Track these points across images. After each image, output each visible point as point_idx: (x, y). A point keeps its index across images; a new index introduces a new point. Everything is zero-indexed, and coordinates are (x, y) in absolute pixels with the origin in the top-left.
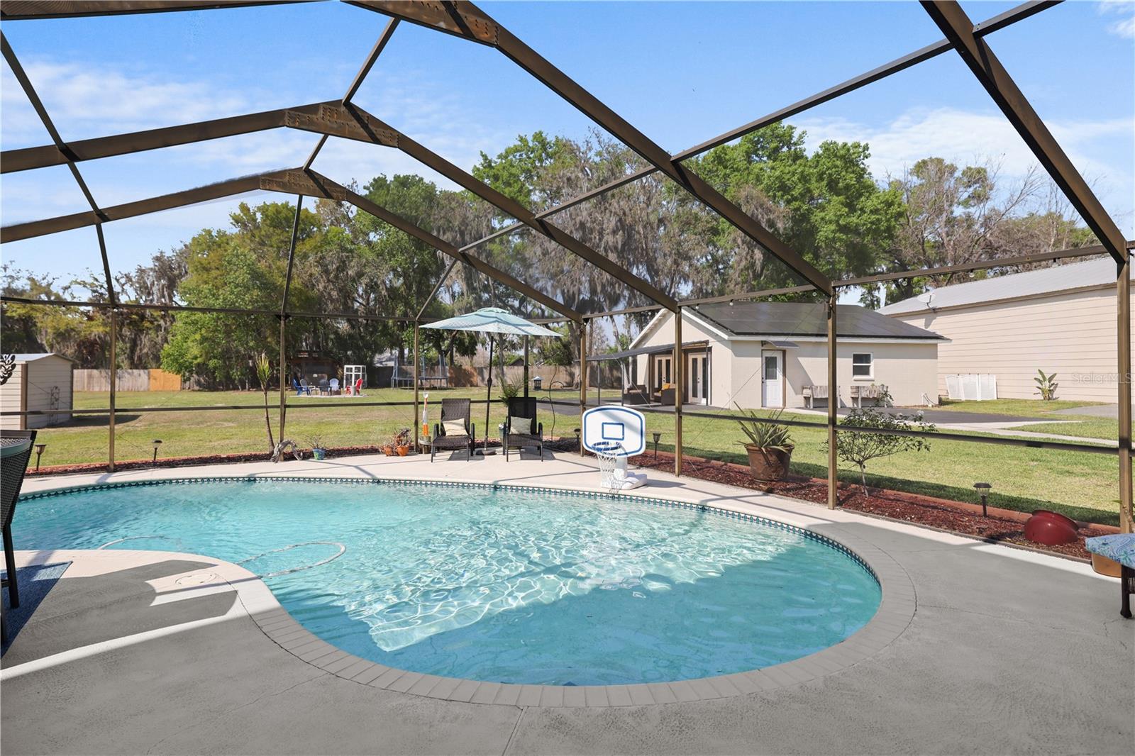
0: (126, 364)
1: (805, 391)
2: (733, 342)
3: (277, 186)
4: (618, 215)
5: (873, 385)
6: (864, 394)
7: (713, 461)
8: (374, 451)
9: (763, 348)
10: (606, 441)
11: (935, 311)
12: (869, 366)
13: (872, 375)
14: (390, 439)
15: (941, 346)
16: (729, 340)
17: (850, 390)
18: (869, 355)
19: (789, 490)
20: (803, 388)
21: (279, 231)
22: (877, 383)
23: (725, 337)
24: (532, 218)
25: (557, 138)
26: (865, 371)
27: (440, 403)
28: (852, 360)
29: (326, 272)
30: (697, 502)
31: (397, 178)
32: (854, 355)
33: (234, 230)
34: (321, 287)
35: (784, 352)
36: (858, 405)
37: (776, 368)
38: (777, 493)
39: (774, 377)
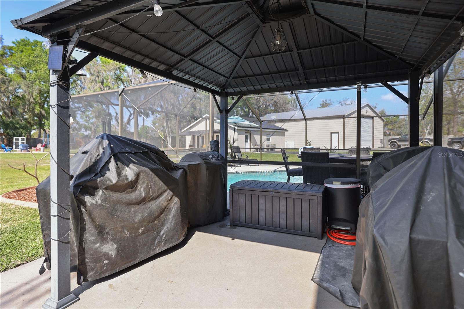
2: (238, 130)
6: (269, 147)
9: (245, 132)
12: (270, 138)
13: (271, 141)
15: (286, 133)
17: (266, 146)
18: (270, 135)
20: (255, 145)
22: (272, 144)
28: (266, 136)
35: (250, 134)
37: (248, 138)
39: (248, 141)
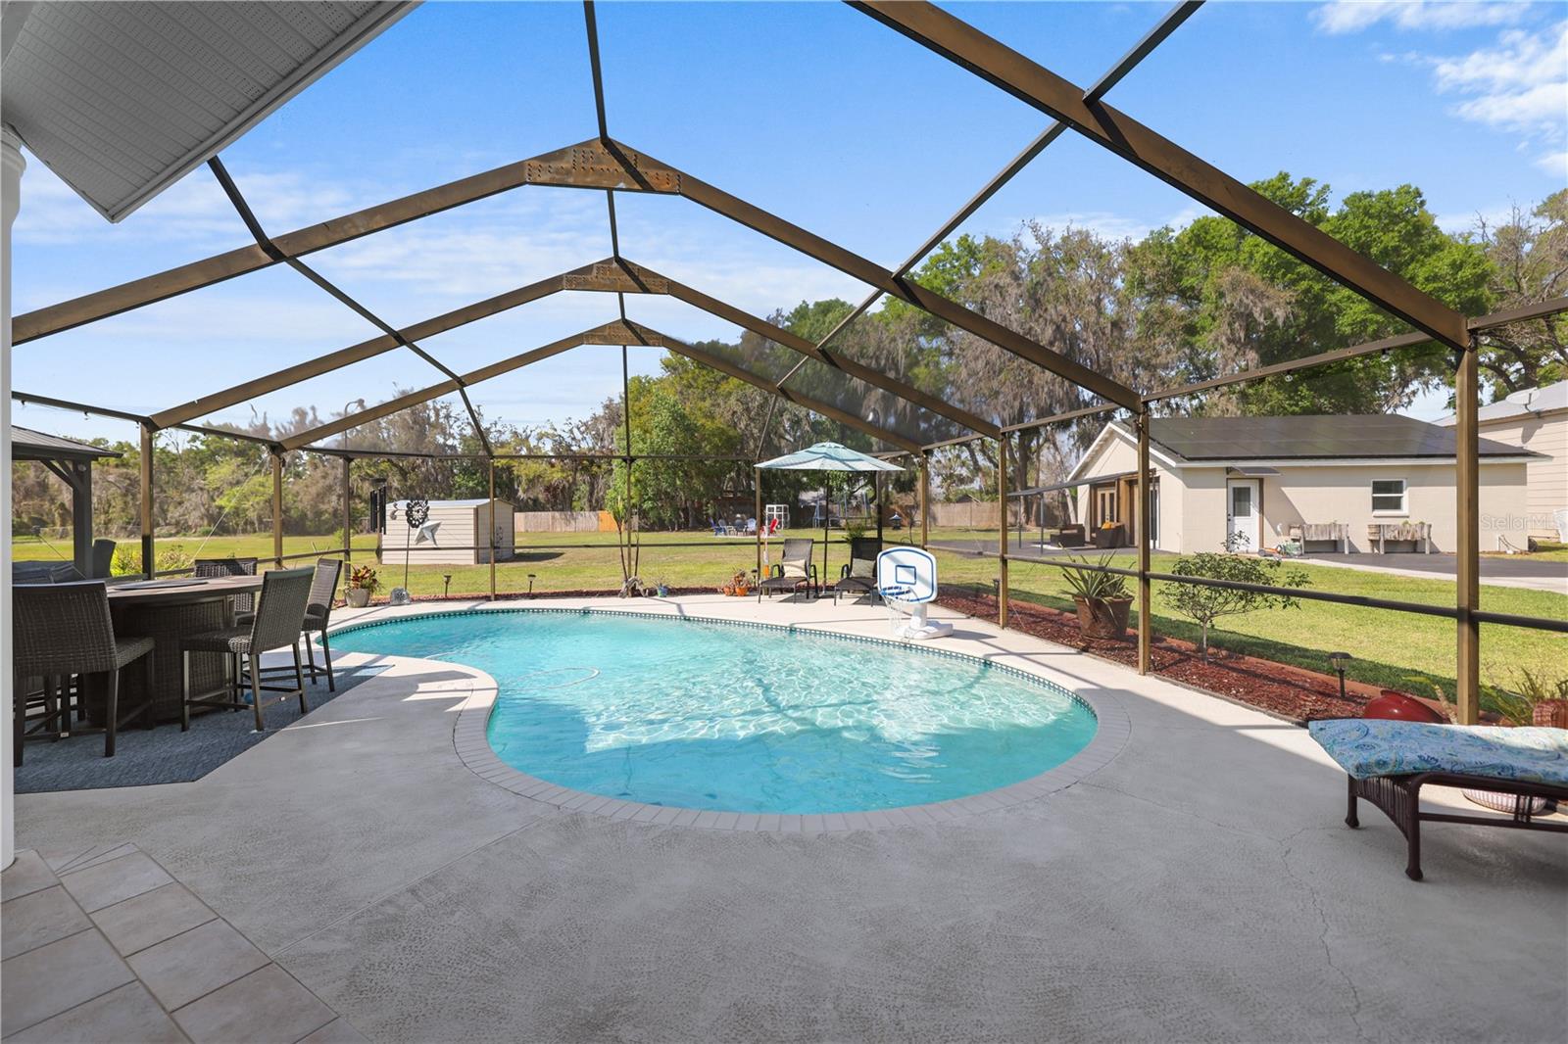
0: (586, 507)
1: (1292, 531)
2: (1184, 469)
3: (600, 340)
4: (1055, 323)
5: (1407, 523)
6: (1389, 536)
7: (1066, 614)
8: (713, 591)
9: (1229, 476)
10: (899, 585)
11: (1541, 416)
12: (1400, 497)
13: (1405, 509)
14: (729, 580)
15: (1537, 467)
16: (1177, 468)
17: (1368, 530)
18: (1401, 482)
19: (1113, 649)
20: (1290, 528)
21: (705, 372)
22: (1414, 521)
23: (1173, 464)
24: (813, 349)
25: (987, 238)
26: (1396, 504)
27: (782, 543)
28: (1370, 489)
29: (748, 410)
30: (980, 655)
31: (817, 304)
32: (1374, 483)
33: (666, 374)
34: (742, 426)
35: (1261, 481)
36: (1379, 550)
37: (1249, 501)
38: (1093, 653)
39: (1247, 513)
